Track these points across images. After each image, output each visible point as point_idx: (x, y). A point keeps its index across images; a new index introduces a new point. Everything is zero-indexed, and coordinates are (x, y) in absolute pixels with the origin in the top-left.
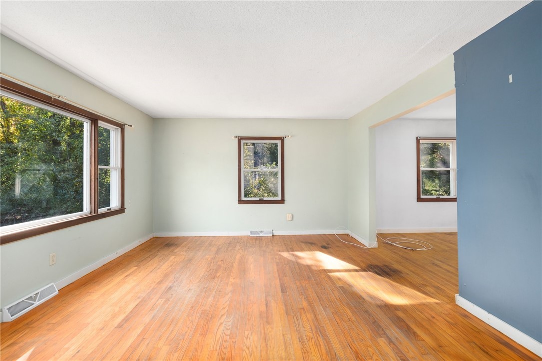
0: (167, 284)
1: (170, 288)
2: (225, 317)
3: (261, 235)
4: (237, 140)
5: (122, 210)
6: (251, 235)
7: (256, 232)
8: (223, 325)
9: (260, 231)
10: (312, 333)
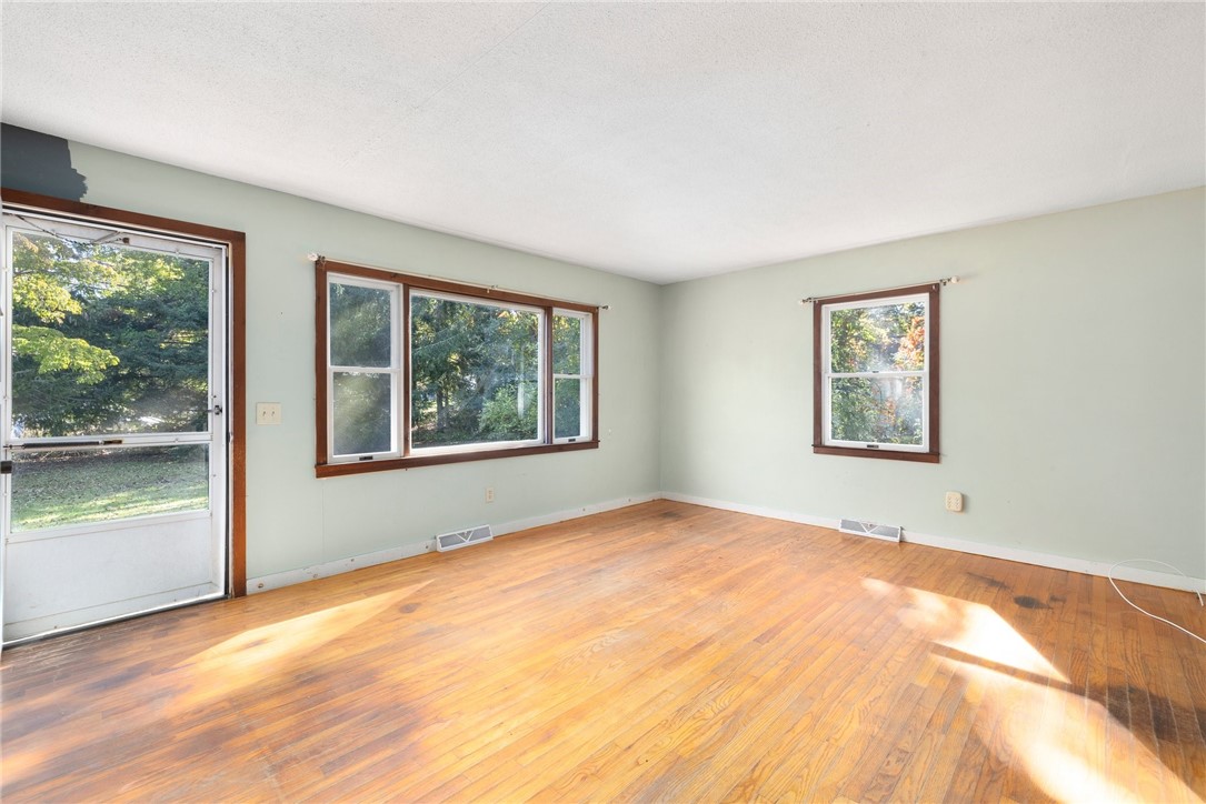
0: (601, 565)
1: (599, 571)
2: (617, 631)
3: (868, 534)
4: (810, 306)
5: (593, 443)
6: (842, 530)
7: (856, 526)
8: (603, 639)
9: (866, 525)
10: (716, 715)
